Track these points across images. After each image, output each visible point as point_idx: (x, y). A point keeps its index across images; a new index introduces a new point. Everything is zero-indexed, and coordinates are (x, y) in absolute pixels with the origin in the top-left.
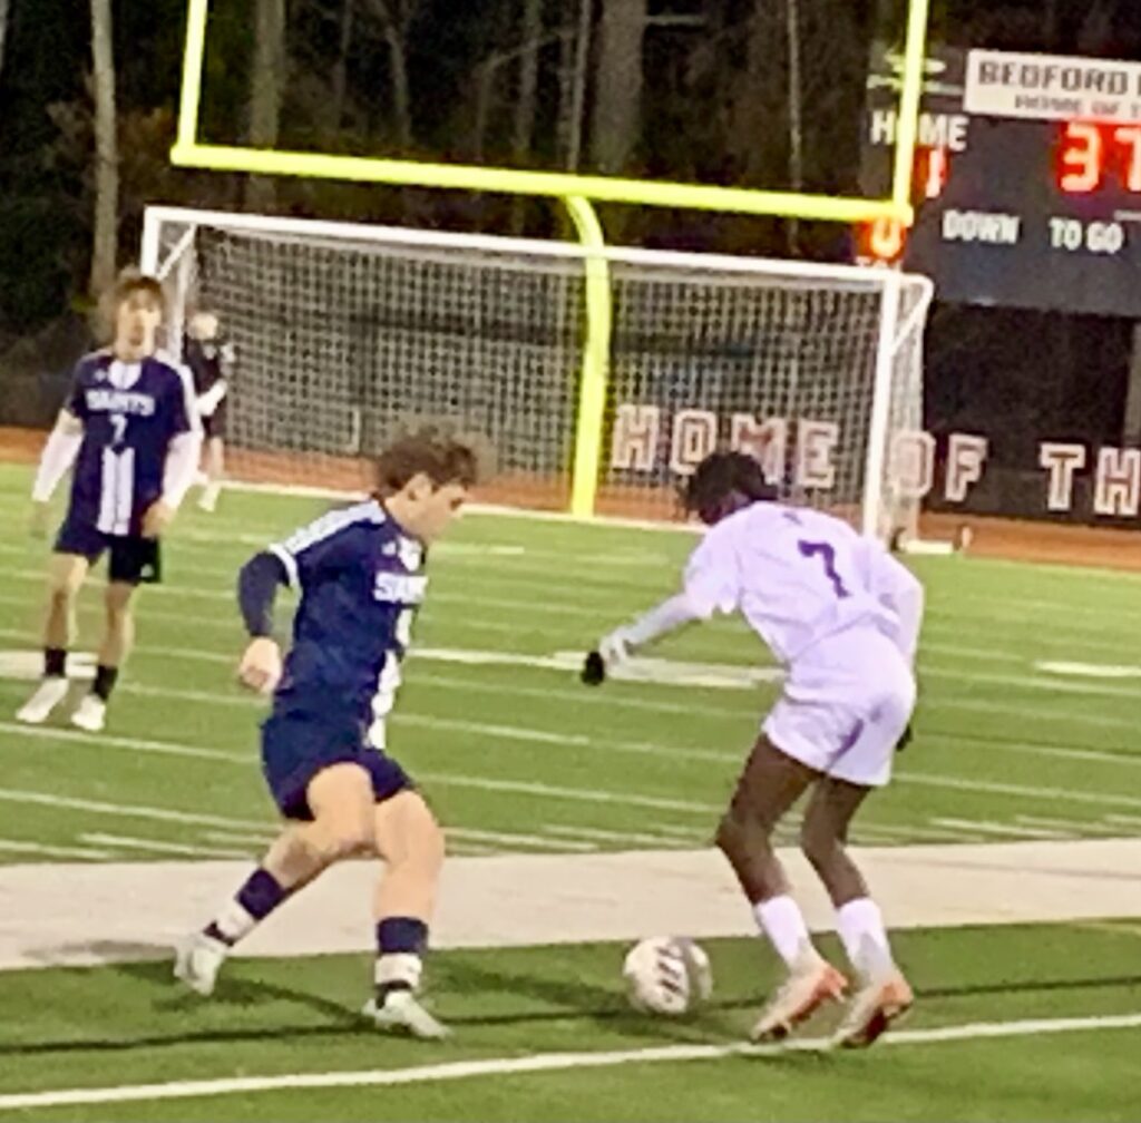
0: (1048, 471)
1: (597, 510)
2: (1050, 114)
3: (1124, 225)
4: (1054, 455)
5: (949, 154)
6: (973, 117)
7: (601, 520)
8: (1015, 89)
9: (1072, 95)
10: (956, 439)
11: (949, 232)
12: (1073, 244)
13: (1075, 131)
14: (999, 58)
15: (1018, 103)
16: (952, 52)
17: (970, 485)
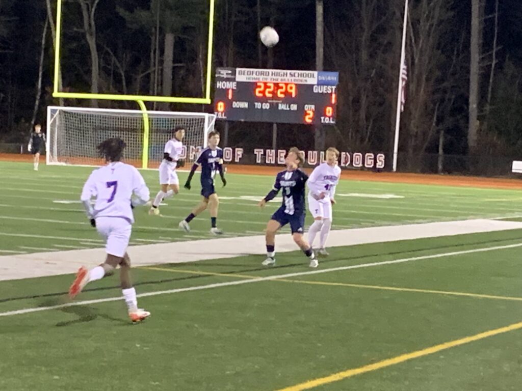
0: (256, 155)
1: (148, 167)
2: (254, 81)
3: (270, 103)
4: (257, 151)
5: (233, 90)
6: (238, 83)
7: (148, 169)
8: (246, 76)
9: (258, 77)
10: (237, 149)
11: (234, 106)
12: (259, 107)
13: (259, 84)
14: (243, 69)
15: (247, 79)
16: (233, 68)
17: (240, 159)
